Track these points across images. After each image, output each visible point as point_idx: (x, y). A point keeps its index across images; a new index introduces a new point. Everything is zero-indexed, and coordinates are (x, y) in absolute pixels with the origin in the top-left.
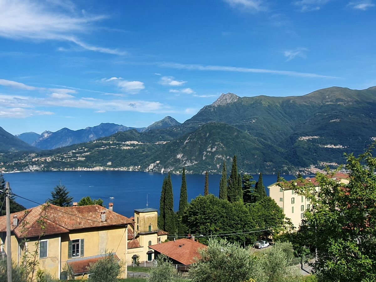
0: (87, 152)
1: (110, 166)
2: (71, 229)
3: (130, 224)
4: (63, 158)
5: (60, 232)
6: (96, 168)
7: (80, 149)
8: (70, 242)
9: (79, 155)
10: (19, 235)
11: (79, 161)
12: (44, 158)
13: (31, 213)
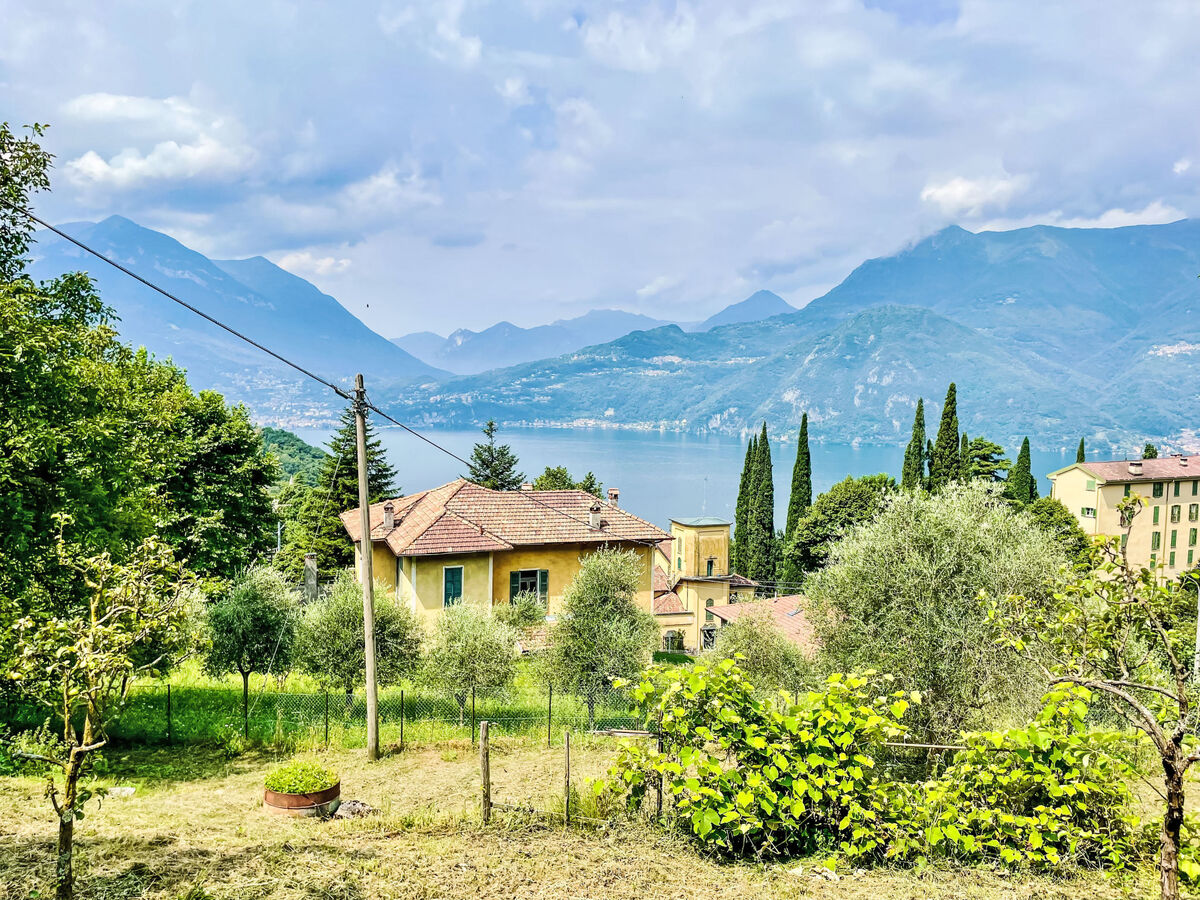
0: (556, 382)
1: (610, 419)
2: (517, 542)
3: (662, 540)
4: (500, 396)
5: (491, 548)
6: (578, 423)
7: (541, 376)
8: (514, 576)
9: (537, 390)
10: (397, 550)
11: (538, 405)
12: (455, 396)
13: (424, 501)
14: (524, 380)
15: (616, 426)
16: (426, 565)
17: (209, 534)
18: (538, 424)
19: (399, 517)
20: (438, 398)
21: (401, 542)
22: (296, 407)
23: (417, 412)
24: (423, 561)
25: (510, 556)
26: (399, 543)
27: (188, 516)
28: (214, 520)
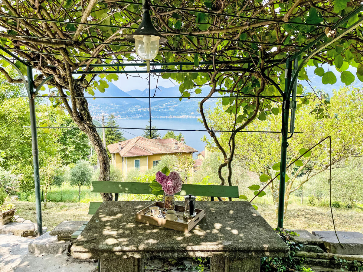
0: (176, 104)
1: (193, 115)
2: (155, 153)
3: (195, 152)
4: (159, 109)
5: (147, 155)
6: (183, 117)
7: (171, 102)
8: (154, 162)
9: (170, 107)
10: (122, 155)
11: (170, 111)
12: (146, 109)
13: (130, 142)
14: (166, 104)
15: (194, 117)
16: (130, 159)
17: (71, 152)
18: (171, 117)
19: (123, 146)
20: (141, 109)
21: (123, 153)
22: (98, 113)
23: (134, 114)
24: (129, 158)
25: (153, 157)
26: (122, 154)
27: (65, 147)
28: (72, 148)
